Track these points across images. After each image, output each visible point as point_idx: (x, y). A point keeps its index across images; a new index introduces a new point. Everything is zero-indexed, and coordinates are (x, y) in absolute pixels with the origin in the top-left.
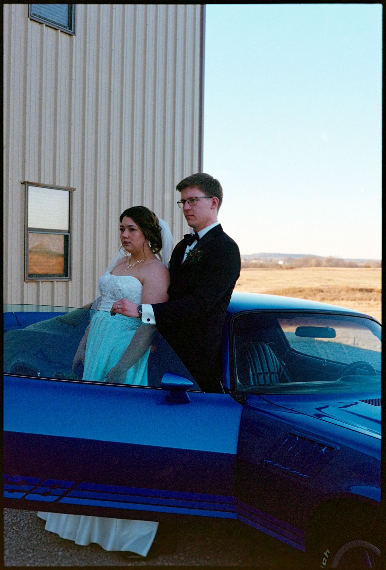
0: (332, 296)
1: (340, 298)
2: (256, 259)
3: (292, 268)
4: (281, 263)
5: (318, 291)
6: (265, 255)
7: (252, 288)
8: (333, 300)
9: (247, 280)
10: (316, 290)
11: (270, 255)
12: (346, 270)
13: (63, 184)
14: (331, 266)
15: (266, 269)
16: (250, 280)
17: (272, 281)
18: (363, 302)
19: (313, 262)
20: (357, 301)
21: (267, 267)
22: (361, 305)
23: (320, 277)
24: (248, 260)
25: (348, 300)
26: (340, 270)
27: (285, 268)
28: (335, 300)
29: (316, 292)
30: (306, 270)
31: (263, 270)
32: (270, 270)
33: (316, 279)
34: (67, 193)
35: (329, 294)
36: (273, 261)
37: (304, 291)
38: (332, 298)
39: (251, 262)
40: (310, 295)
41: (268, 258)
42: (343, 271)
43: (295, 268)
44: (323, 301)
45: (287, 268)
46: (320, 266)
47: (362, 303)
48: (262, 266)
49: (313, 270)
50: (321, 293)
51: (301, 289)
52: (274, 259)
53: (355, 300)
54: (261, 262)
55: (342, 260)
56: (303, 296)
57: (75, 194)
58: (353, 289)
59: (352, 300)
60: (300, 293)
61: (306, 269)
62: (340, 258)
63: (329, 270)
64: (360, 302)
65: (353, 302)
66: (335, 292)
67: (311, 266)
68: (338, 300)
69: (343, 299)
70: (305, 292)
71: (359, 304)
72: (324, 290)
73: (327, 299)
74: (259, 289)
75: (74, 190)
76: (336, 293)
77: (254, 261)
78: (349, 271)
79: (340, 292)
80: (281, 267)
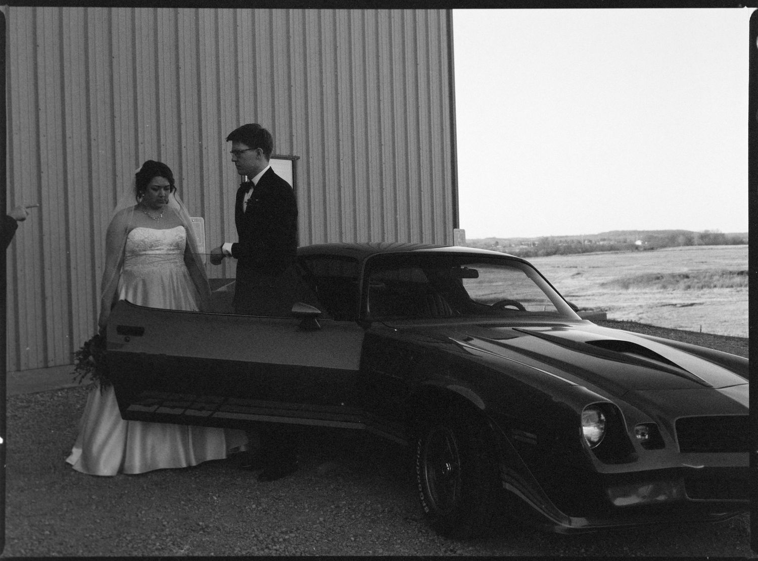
0: (700, 282)
1: (712, 285)
2: (604, 240)
3: (652, 249)
4: (639, 243)
5: (682, 276)
6: (617, 233)
7: (596, 278)
8: (702, 288)
9: (590, 267)
10: (679, 275)
11: (624, 233)
12: (726, 249)
13: (285, 152)
14: (707, 244)
15: (616, 251)
16: (593, 267)
17: (624, 268)
18: (743, 288)
19: (681, 239)
20: (734, 288)
21: (618, 250)
22: (740, 293)
23: (690, 260)
24: (593, 242)
25: (722, 286)
26: (718, 249)
27: (642, 249)
28: (705, 287)
29: (678, 279)
30: (671, 251)
31: (612, 253)
32: (622, 253)
33: (685, 262)
34: (289, 163)
35: (696, 280)
36: (628, 240)
37: (662, 277)
38: (700, 285)
39: (598, 243)
40: (671, 283)
41: (621, 238)
42: (723, 249)
43: (657, 248)
44: (689, 290)
45: (645, 250)
46: (692, 245)
47: (741, 290)
48: (612, 249)
49: (681, 250)
50: (686, 280)
51: (659, 276)
52: (630, 238)
53: (732, 287)
54: (612, 243)
55: (723, 235)
56: (660, 285)
57: (299, 163)
58: (731, 273)
59: (727, 287)
60: (657, 281)
61: (671, 249)
62: (719, 232)
63: (703, 249)
64: (739, 289)
65: (728, 290)
66: (705, 277)
67: (679, 245)
68: (709, 287)
69: (715, 286)
70: (664, 279)
71: (738, 291)
72: (690, 276)
73: (694, 287)
74: (605, 279)
75: (298, 158)
76: (707, 279)
77: (601, 243)
78: (731, 249)
79: (711, 276)
80: (637, 248)
